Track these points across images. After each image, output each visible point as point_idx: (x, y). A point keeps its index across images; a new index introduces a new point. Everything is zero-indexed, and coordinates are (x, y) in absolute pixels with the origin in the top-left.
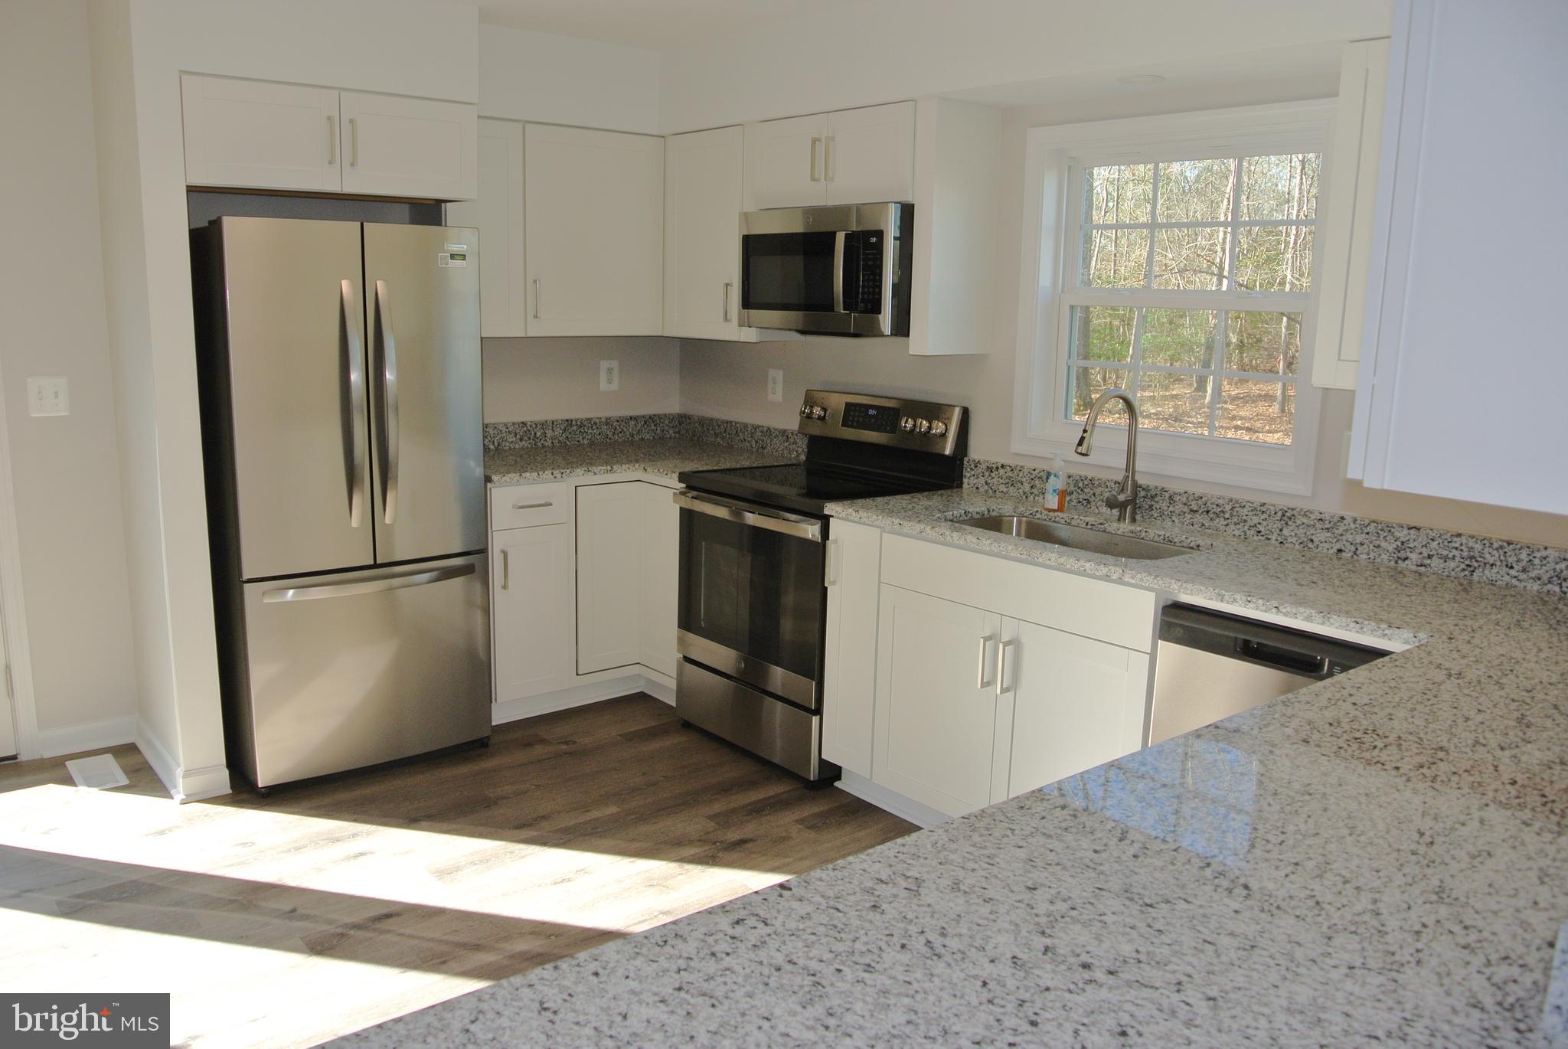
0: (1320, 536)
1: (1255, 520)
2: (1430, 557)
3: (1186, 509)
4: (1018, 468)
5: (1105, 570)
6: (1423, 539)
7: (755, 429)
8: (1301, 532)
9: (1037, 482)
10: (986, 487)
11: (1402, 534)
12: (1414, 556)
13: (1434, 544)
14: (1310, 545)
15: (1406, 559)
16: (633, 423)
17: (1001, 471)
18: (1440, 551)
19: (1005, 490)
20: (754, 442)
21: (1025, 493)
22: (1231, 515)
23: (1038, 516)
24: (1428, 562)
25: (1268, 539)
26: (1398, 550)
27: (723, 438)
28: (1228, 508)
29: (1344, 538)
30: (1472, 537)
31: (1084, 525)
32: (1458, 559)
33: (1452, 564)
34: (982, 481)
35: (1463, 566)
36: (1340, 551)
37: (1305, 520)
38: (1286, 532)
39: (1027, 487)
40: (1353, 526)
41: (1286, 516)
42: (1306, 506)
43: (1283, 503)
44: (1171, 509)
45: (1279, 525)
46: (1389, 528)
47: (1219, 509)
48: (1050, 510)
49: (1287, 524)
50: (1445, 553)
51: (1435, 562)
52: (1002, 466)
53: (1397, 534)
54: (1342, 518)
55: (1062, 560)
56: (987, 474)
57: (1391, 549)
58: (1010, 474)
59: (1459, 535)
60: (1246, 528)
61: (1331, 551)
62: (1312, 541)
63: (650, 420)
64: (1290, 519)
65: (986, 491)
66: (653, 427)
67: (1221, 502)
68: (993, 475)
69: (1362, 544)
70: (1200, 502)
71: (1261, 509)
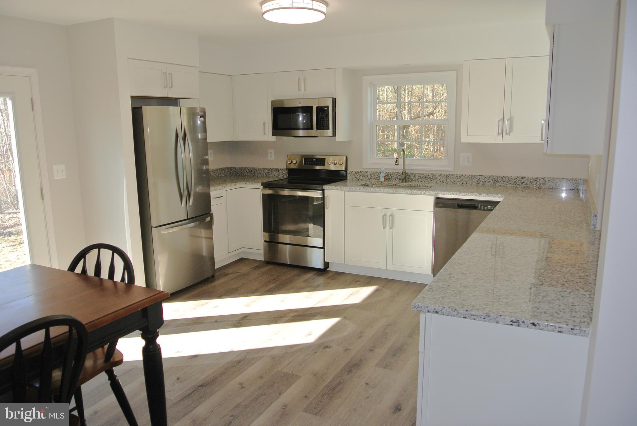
0: (457, 180)
1: (439, 178)
2: (485, 182)
3: (419, 178)
4: (366, 172)
5: (420, 192)
6: (483, 178)
7: (265, 169)
8: (452, 180)
9: (373, 175)
10: (355, 179)
11: (478, 177)
12: (481, 182)
13: (486, 179)
14: (455, 183)
15: (479, 183)
16: (218, 171)
17: (360, 173)
18: (487, 180)
19: (362, 179)
20: (264, 174)
21: (368, 179)
22: (432, 178)
23: (378, 184)
24: (485, 183)
25: (443, 183)
26: (477, 181)
27: (251, 174)
28: (431, 176)
29: (463, 180)
30: (495, 176)
31: (393, 185)
32: (492, 182)
33: (490, 183)
34: (354, 177)
35: (493, 183)
36: (462, 183)
37: (453, 177)
38: (448, 180)
39: (369, 177)
40: (465, 177)
41: (448, 176)
42: (453, 173)
43: (447, 173)
44: (415, 178)
45: (446, 179)
46: (475, 176)
47: (429, 177)
48: (381, 182)
49: (448, 178)
50: (489, 180)
51: (487, 183)
52: (361, 172)
53: (477, 177)
54: (462, 175)
56: (355, 175)
57: (475, 181)
58: (364, 174)
59: (492, 176)
60: (437, 181)
61: (460, 184)
62: (455, 182)
63: (223, 169)
64: (449, 177)
65: (356, 180)
66: (224, 172)
67: (429, 175)
68: (357, 175)
69: (468, 181)
70: (423, 175)
71: (441, 175)
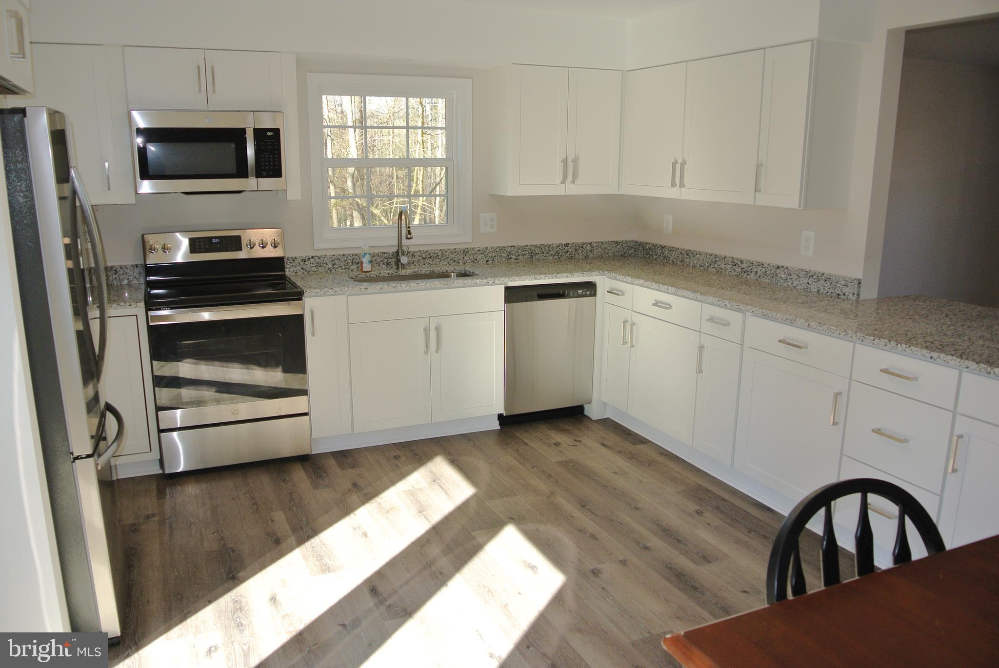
0: (479, 257)
1: (452, 256)
2: (519, 256)
3: (420, 258)
4: (323, 256)
6: (516, 250)
8: (471, 257)
9: (336, 262)
10: (302, 271)
11: (508, 249)
12: (513, 257)
13: (520, 251)
14: (476, 261)
15: (511, 258)
17: (312, 260)
18: (522, 253)
19: (316, 270)
21: (329, 269)
22: (442, 256)
24: (518, 258)
25: (458, 263)
26: (508, 255)
28: (440, 254)
29: (488, 255)
30: (531, 245)
31: (387, 275)
32: (527, 254)
33: (526, 257)
34: (299, 268)
35: (529, 256)
36: (487, 261)
37: (473, 252)
38: (466, 258)
39: (330, 265)
40: (491, 250)
41: (465, 252)
42: (472, 246)
43: (463, 247)
44: (413, 259)
45: (462, 256)
46: (504, 248)
47: (436, 255)
48: (366, 272)
49: (466, 255)
50: (523, 253)
51: (521, 257)
52: (312, 257)
53: (507, 250)
54: (487, 248)
55: (465, 282)
56: (302, 263)
57: (505, 256)
58: (318, 260)
59: (527, 246)
60: (449, 260)
61: (484, 262)
62: (476, 259)
64: (467, 253)
65: (303, 273)
67: (436, 252)
68: (306, 263)
69: (495, 256)
70: (427, 254)
71: (454, 251)
